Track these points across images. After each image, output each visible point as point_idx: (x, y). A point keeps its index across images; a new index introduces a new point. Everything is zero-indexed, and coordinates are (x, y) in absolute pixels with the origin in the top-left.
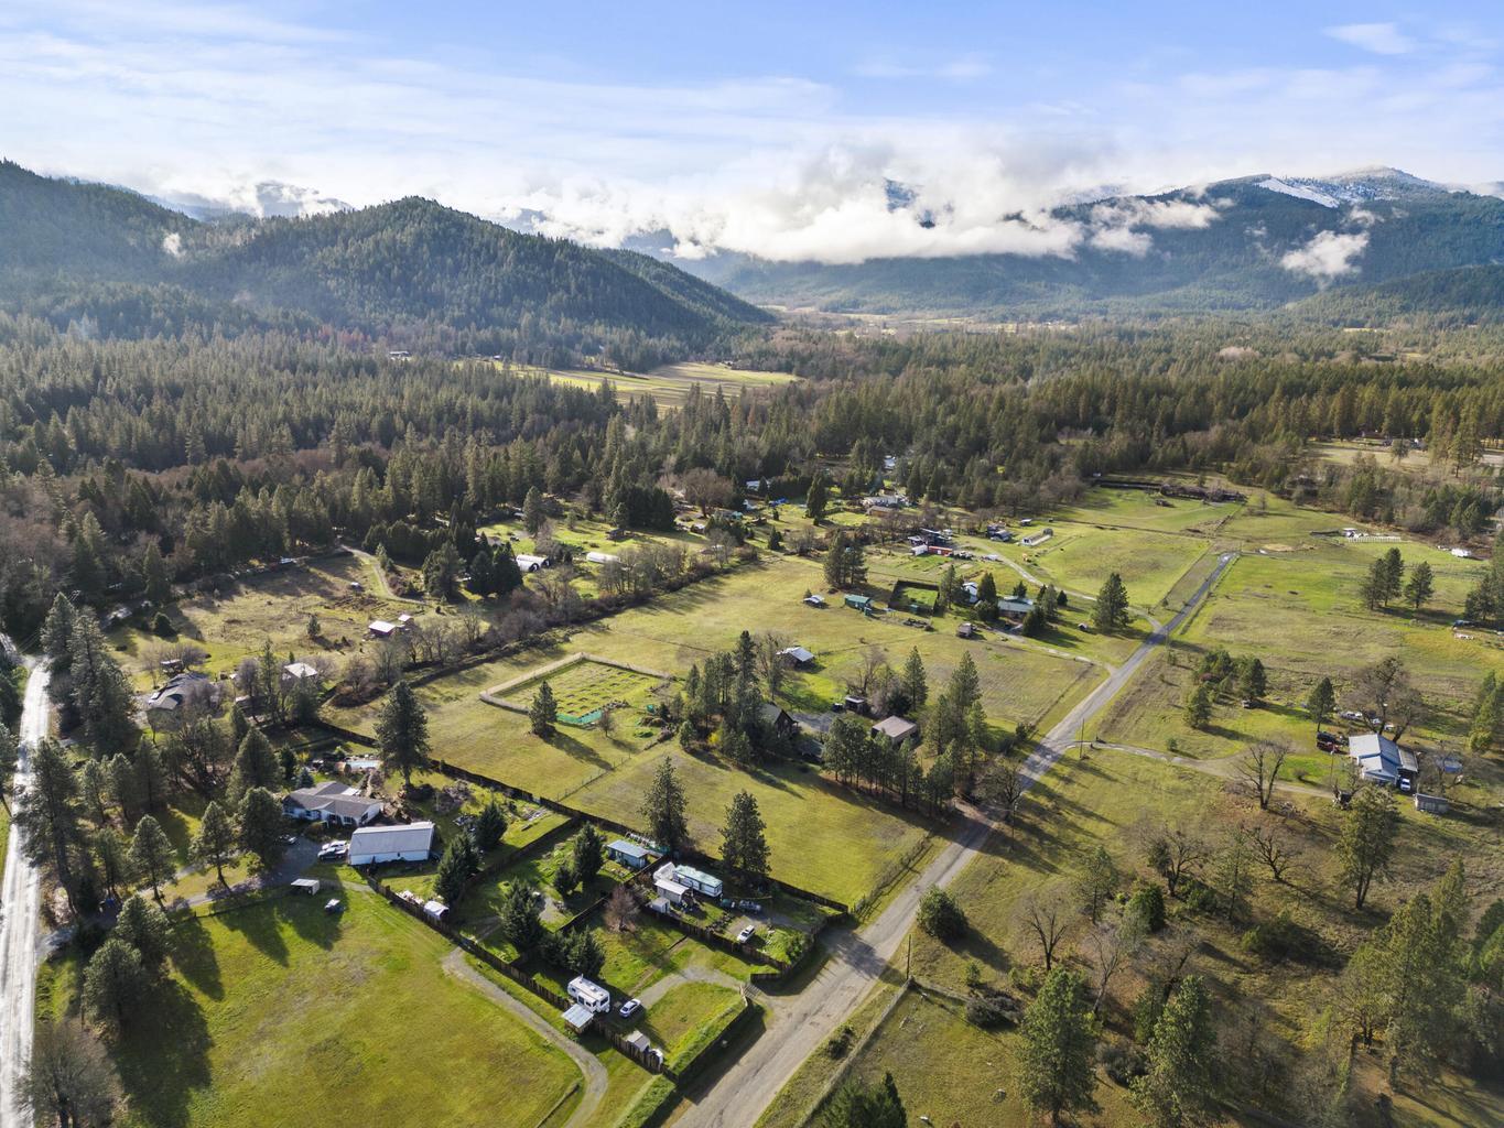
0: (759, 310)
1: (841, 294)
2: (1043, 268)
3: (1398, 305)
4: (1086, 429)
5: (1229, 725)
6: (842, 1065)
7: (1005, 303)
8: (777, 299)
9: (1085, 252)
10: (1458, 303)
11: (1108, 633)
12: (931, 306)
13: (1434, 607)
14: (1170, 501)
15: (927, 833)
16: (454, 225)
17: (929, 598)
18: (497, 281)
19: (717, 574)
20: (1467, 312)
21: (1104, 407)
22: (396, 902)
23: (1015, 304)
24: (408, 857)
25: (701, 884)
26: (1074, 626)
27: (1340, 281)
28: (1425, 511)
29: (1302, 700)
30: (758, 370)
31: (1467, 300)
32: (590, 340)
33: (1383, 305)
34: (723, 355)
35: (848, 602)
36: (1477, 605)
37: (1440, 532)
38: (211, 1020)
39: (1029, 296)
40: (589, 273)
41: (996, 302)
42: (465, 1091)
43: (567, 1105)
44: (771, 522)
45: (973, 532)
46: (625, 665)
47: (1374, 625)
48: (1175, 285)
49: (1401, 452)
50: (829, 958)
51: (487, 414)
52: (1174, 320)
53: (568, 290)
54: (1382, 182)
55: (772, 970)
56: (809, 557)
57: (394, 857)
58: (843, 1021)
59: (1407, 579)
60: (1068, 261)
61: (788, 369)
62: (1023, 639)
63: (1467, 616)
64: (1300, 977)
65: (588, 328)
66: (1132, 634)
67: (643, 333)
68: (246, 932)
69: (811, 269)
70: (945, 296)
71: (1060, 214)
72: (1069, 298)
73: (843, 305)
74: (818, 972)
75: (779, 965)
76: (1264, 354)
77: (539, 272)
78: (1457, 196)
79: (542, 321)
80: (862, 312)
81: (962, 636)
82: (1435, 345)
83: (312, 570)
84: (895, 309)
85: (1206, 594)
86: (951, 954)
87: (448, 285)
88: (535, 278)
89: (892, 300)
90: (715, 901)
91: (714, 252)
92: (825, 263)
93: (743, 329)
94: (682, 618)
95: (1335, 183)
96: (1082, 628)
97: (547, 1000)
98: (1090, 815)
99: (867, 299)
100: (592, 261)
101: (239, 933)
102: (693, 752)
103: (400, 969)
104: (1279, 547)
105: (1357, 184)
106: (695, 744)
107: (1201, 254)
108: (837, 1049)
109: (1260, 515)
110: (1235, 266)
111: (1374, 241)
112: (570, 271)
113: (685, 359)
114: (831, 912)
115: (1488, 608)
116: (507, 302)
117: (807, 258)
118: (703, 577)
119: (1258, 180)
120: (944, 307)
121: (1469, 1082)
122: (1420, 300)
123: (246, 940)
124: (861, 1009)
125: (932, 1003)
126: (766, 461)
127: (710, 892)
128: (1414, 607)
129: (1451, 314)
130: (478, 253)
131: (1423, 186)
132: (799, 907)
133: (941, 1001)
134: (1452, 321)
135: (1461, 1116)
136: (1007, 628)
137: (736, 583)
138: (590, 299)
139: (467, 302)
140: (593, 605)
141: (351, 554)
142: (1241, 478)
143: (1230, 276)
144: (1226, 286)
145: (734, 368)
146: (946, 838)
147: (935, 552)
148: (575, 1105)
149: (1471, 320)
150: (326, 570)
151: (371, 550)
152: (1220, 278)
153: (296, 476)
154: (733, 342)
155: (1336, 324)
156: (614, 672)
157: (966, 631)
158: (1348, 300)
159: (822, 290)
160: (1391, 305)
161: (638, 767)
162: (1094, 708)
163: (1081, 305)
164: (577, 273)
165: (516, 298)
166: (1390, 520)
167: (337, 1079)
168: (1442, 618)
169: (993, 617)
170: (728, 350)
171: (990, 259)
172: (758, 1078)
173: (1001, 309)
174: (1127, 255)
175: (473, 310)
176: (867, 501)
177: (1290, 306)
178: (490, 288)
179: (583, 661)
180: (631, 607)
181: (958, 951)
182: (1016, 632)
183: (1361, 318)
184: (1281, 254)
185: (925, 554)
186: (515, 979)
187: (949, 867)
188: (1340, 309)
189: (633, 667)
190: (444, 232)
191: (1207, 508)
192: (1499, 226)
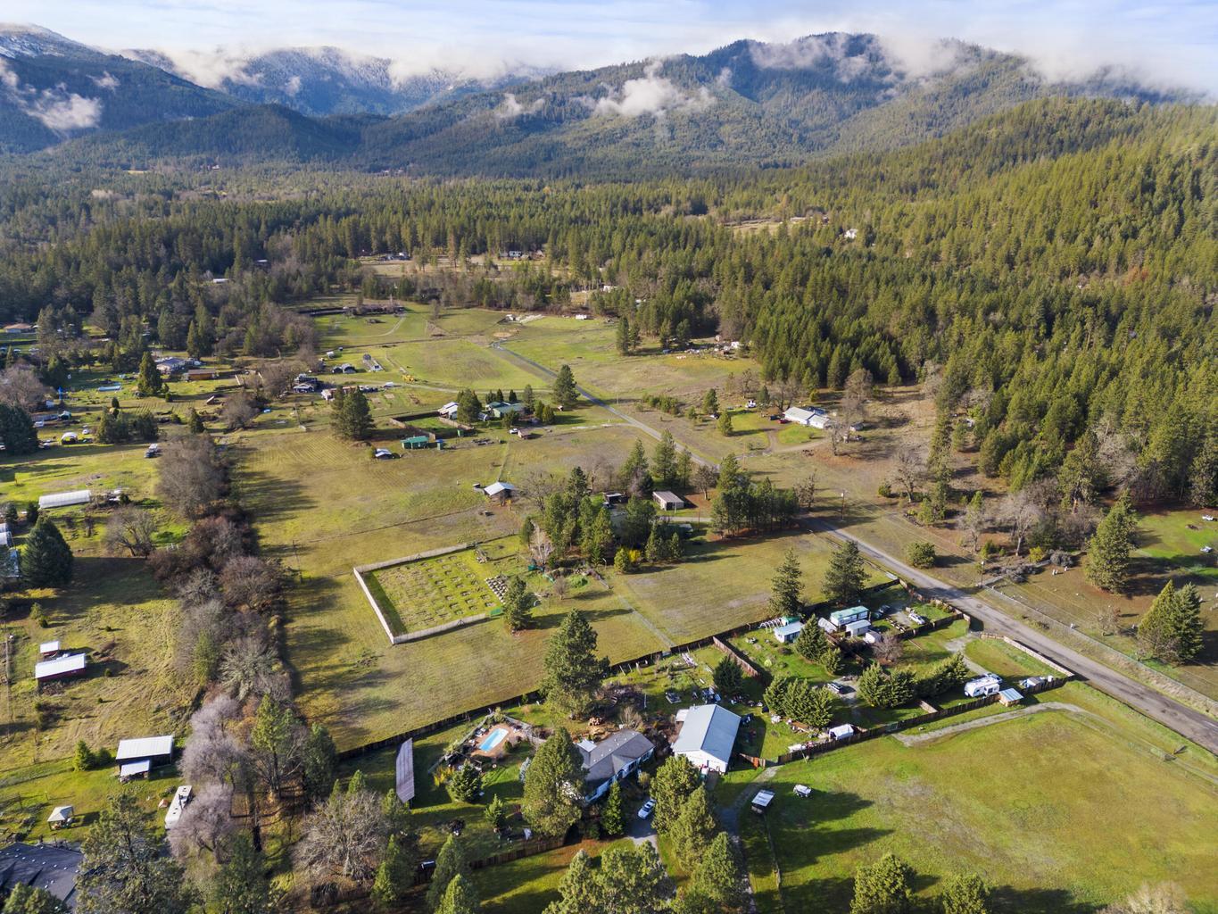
6: (1056, 626)
10: (190, 148)
11: (575, 408)
13: (642, 347)
35: (411, 446)
58: (1013, 617)
86: (952, 569)
104: (504, 334)
108: (1042, 625)
109: (440, 317)
114: (898, 587)
124: (999, 607)
125: (1000, 588)
128: (635, 350)
133: (999, 585)
136: (531, 424)
157: (526, 433)
176: (162, 368)
179: (368, 576)
181: (949, 567)
186: (947, 716)
192: (162, 87)
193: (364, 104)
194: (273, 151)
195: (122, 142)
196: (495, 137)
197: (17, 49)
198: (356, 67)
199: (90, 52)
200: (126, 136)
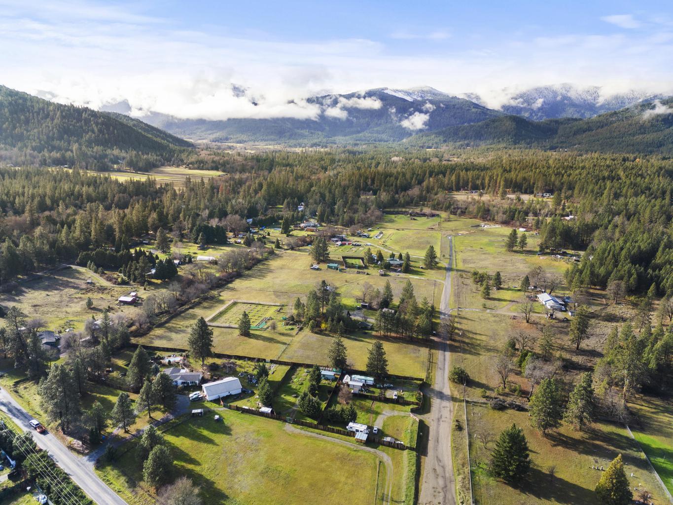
0: (186, 142)
1: (218, 134)
2: (306, 124)
3: (442, 140)
4: (369, 191)
5: (496, 296)
6: (466, 432)
7: (294, 139)
8: (188, 136)
9: (322, 117)
10: (462, 139)
11: (431, 269)
12: (262, 140)
13: (527, 249)
14: (416, 218)
15: (428, 349)
16: (20, 98)
17: (359, 262)
18: (53, 128)
19: (262, 261)
20: (466, 142)
21: (369, 182)
22: (244, 411)
23: (297, 139)
24: (233, 393)
25: (366, 380)
26: (419, 267)
27: (421, 130)
28: (505, 216)
29: (518, 285)
30: (202, 169)
31: (465, 137)
32: (112, 157)
33: (437, 140)
34: (180, 163)
35: (329, 267)
36: (544, 247)
37: (512, 223)
38: (203, 473)
39: (303, 136)
40: (103, 123)
41: (289, 139)
42: (338, 473)
43: (381, 468)
44: (267, 237)
45: (353, 235)
46: (257, 302)
47: (514, 257)
48: (359, 132)
49: (481, 195)
50: (430, 399)
51: (93, 195)
52: (364, 146)
53: (93, 131)
54: (427, 92)
55: (415, 406)
56: (296, 250)
57: (227, 394)
58: (453, 418)
59: (519, 240)
60: (316, 122)
61: (217, 169)
62: (404, 274)
63: (540, 251)
64: (577, 374)
65: (109, 152)
66: (440, 268)
67: (140, 153)
68: (183, 436)
69: (201, 122)
70: (267, 135)
71: (310, 101)
72: (319, 137)
73: (221, 139)
74: (430, 404)
75: (417, 404)
76: (407, 160)
77: (76, 123)
78: (453, 98)
79: (84, 148)
80: (230, 143)
81: (382, 275)
82: (461, 155)
83: (56, 277)
84: (245, 141)
85: (454, 252)
86: (469, 389)
87: (25, 129)
88: (74, 126)
89: (244, 137)
90: (374, 386)
91: (149, 114)
92: (207, 119)
93: (184, 150)
94: (264, 281)
95: (411, 92)
96: (422, 268)
97: (341, 434)
98: (476, 334)
99: (232, 136)
100: (103, 118)
101: (181, 437)
102: (316, 333)
103: (271, 436)
104: (465, 232)
105: (418, 92)
106: (316, 330)
107: (367, 119)
108: (459, 428)
109: (449, 221)
110: (380, 124)
111: (431, 116)
112: (92, 123)
113: (163, 165)
114: (419, 382)
115: (547, 248)
116: (61, 138)
117: (199, 118)
118: (258, 263)
119: (383, 90)
120: (267, 140)
121: (642, 395)
122: (450, 137)
123: (188, 440)
124: (455, 412)
125: (477, 406)
126: (249, 211)
127: (371, 383)
128: (521, 250)
129: (461, 143)
130: (38, 113)
131: (440, 94)
132: (405, 383)
133: (479, 404)
134: (462, 145)
135: (646, 405)
136: (395, 271)
137: (274, 264)
138: (107, 136)
139: (38, 138)
140: (220, 279)
141: (71, 267)
142: (434, 207)
143: (378, 128)
144: (378, 132)
145: (190, 169)
146: (435, 349)
147: (345, 244)
148: (384, 467)
149: (468, 145)
150: (64, 276)
151: (83, 264)
152: (375, 129)
153: (15, 231)
154: (183, 156)
155: (423, 147)
156: (254, 306)
157: (383, 273)
158: (424, 138)
159: (210, 132)
160: (440, 140)
161: (299, 342)
162: (448, 296)
163: (325, 140)
164: (97, 124)
165: (65, 136)
166: (494, 220)
167: (282, 482)
168: (531, 252)
169: (388, 267)
170: (182, 161)
171: (284, 120)
172: (440, 443)
173: (292, 142)
174: (339, 119)
175: (42, 142)
176: (302, 225)
177: (404, 140)
178: (50, 131)
179: (235, 304)
180: (237, 278)
181: (471, 387)
182: (400, 272)
183: (430, 145)
184: (400, 120)
185: (342, 245)
186: (322, 430)
187: (444, 360)
188: (422, 141)
189: (261, 303)
190: (16, 102)
191: (428, 220)
192: (468, 110)
193: (578, 112)
194: (501, 139)
195: (433, 137)
196: (643, 129)
197: (415, 97)
198: (581, 93)
199: (444, 96)
200: (436, 133)
